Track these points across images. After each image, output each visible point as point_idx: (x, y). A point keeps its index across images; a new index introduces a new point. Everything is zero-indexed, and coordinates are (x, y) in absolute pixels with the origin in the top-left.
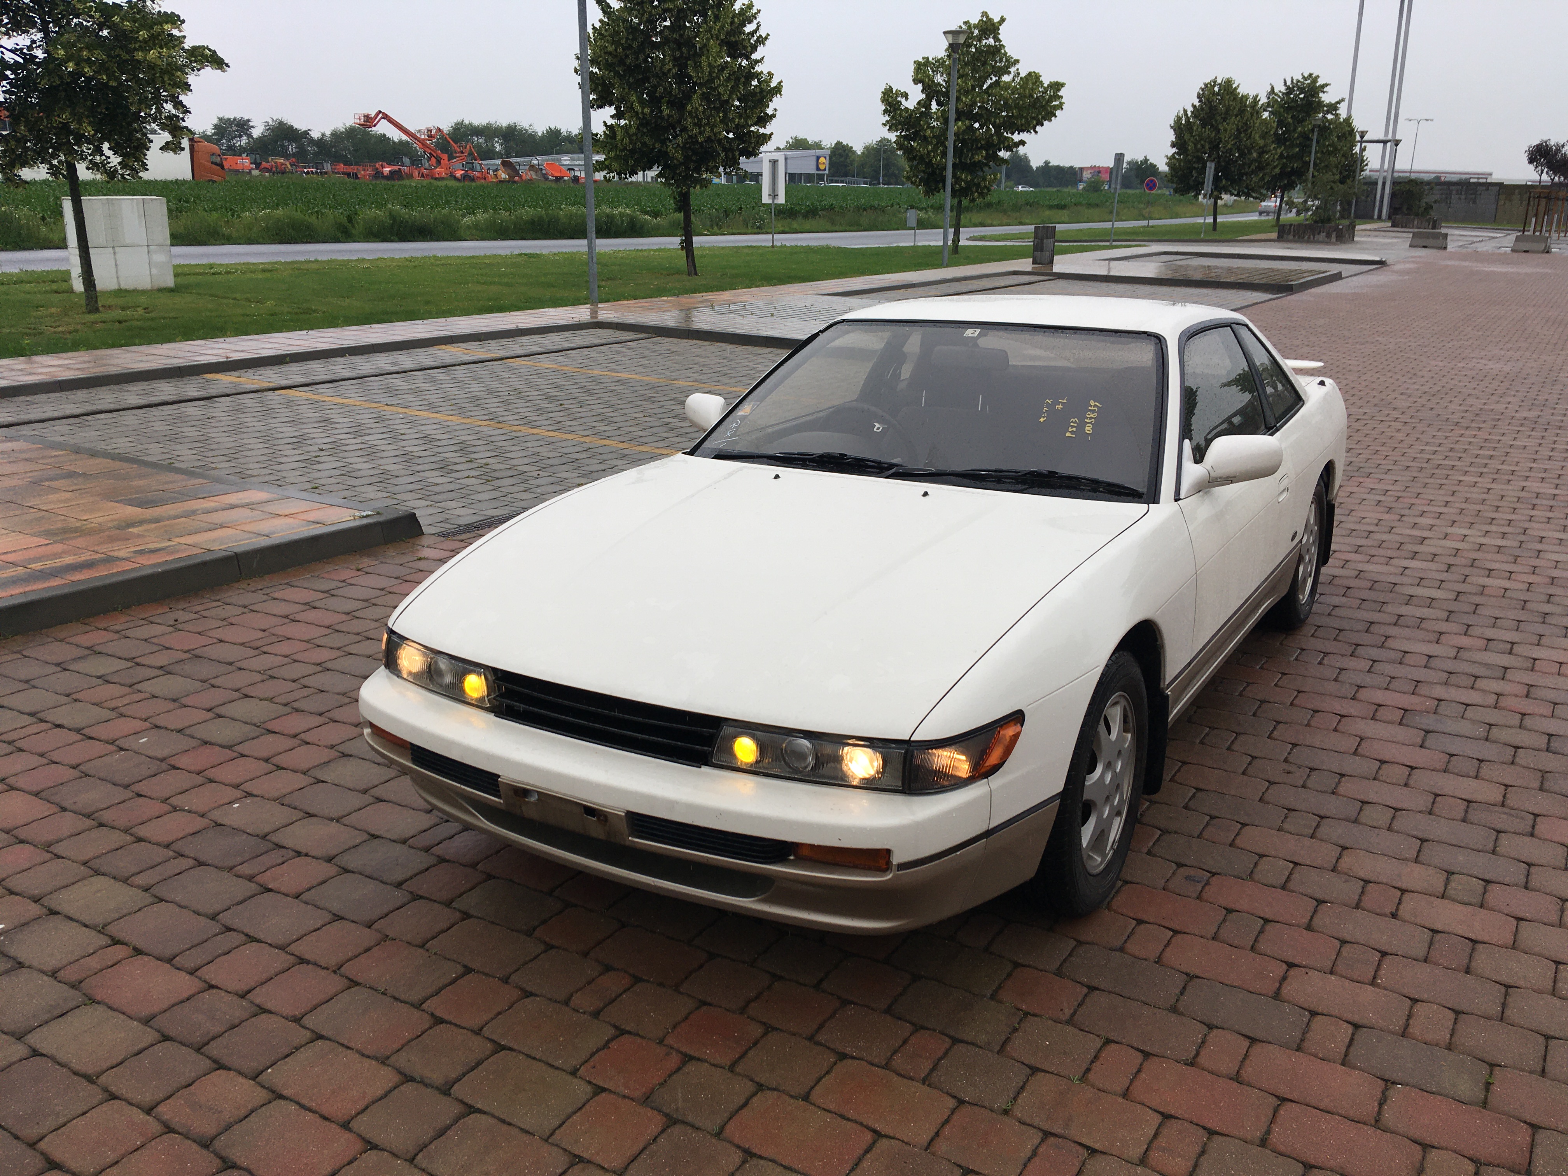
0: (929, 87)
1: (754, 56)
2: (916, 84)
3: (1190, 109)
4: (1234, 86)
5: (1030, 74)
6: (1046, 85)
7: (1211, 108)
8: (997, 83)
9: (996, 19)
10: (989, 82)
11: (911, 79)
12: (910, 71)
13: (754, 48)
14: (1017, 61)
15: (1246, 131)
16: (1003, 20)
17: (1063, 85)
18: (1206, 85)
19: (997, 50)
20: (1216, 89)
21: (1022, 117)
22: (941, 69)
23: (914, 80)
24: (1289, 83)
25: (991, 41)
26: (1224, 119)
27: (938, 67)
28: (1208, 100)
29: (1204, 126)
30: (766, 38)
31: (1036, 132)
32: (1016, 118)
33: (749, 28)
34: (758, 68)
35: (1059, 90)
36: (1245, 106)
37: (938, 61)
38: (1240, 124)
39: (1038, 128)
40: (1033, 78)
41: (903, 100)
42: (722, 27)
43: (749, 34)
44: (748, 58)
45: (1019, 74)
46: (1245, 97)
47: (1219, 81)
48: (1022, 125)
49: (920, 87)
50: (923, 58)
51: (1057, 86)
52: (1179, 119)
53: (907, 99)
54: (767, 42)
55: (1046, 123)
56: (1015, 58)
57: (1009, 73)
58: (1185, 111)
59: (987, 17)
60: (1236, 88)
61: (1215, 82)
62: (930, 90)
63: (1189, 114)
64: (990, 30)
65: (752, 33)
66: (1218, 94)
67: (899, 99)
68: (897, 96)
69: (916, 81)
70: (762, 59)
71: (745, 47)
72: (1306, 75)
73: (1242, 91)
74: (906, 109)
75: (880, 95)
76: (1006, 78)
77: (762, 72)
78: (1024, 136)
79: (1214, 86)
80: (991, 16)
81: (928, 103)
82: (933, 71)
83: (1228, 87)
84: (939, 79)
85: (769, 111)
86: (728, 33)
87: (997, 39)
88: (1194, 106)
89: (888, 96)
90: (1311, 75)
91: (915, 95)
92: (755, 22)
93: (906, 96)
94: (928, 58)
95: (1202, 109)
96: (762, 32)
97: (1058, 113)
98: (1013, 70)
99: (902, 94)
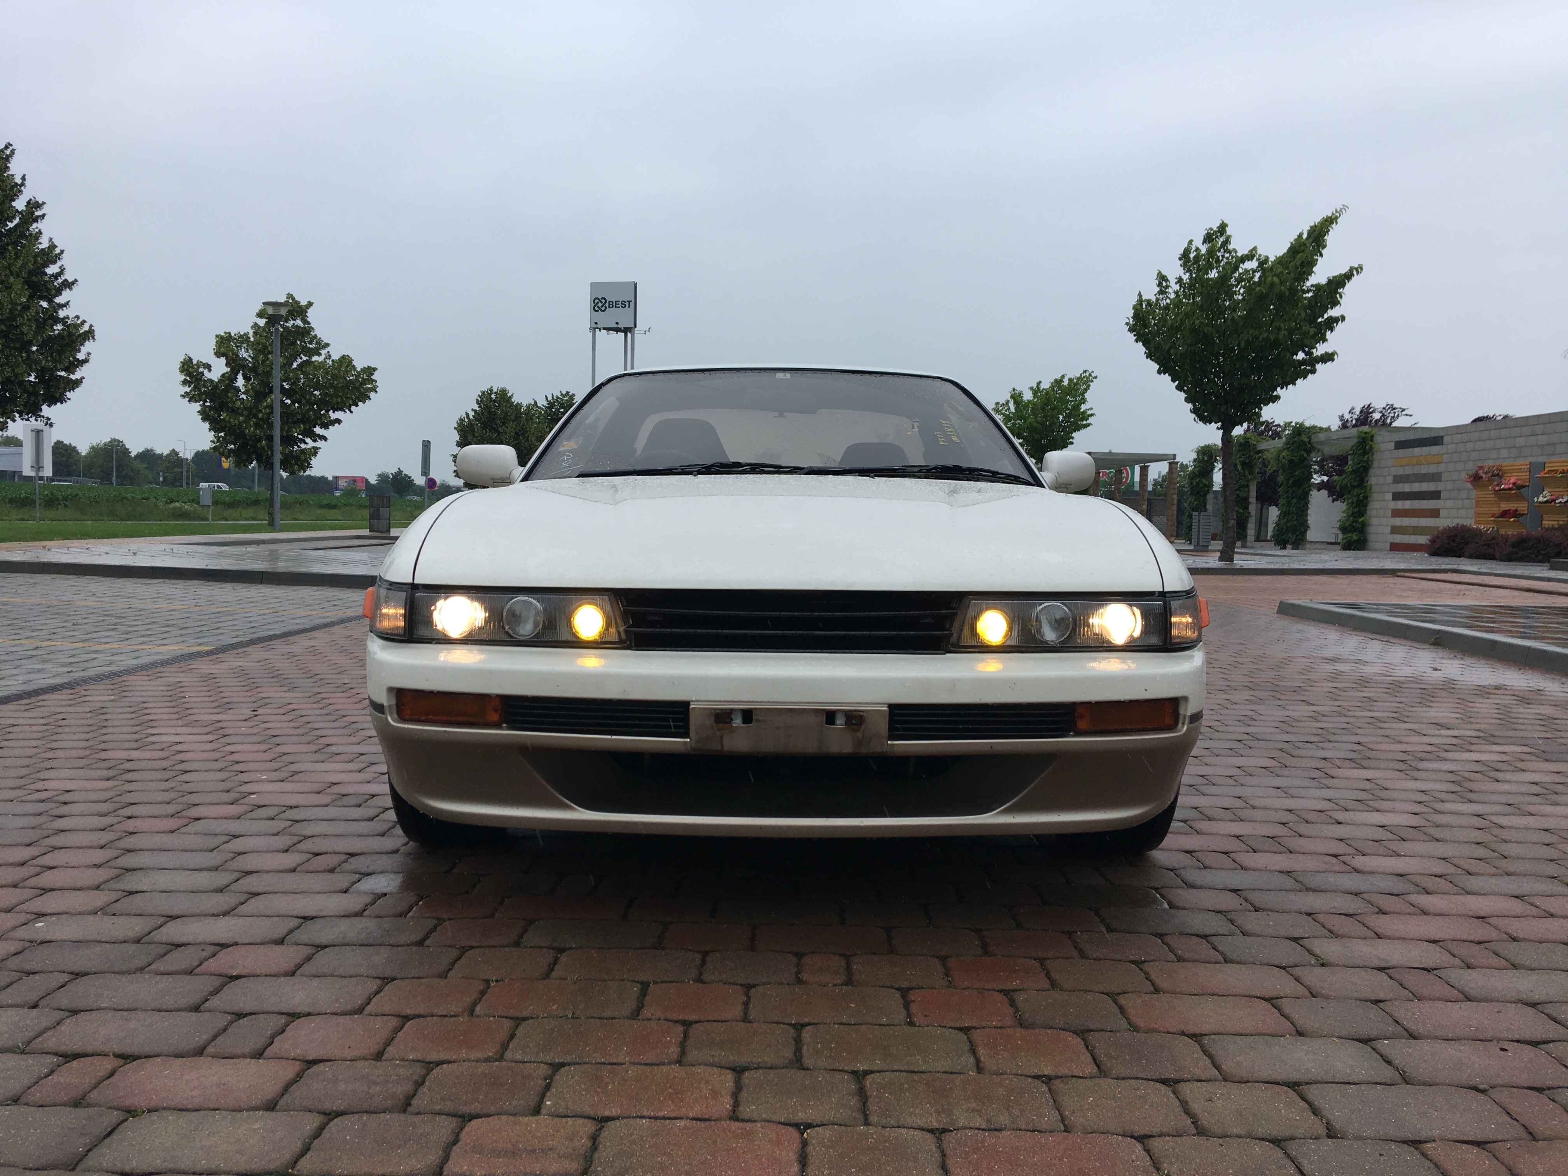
0: (234, 361)
1: (59, 300)
2: (219, 357)
3: (471, 414)
4: (509, 395)
5: (343, 357)
6: (359, 370)
7: (490, 412)
8: (308, 363)
9: (303, 303)
10: (299, 361)
11: (212, 352)
12: (212, 343)
13: (59, 292)
14: (327, 345)
15: (523, 434)
16: (310, 304)
17: (375, 369)
18: (483, 392)
19: (306, 332)
20: (493, 396)
21: (337, 396)
22: (245, 345)
23: (216, 354)
24: (550, 398)
25: (299, 322)
26: (504, 424)
27: (242, 343)
28: (486, 406)
29: (484, 428)
30: (73, 283)
31: (351, 412)
32: (331, 396)
33: (52, 270)
34: (62, 314)
35: (372, 374)
36: (521, 413)
37: (241, 336)
38: (518, 429)
39: (353, 408)
40: (346, 361)
41: (206, 372)
42: (24, 265)
43: (52, 275)
44: (50, 301)
45: (330, 356)
46: (519, 405)
47: (495, 390)
48: (338, 403)
49: (223, 360)
50: (225, 333)
51: (370, 371)
52: (462, 420)
53: (210, 370)
54: (75, 287)
55: (360, 404)
56: (325, 341)
57: (320, 354)
58: (467, 415)
59: (293, 299)
60: (511, 397)
61: (491, 391)
62: (235, 364)
63: (471, 417)
64: (297, 312)
65: (57, 276)
66: (495, 401)
67: (201, 370)
68: (199, 367)
69: (218, 354)
70: (68, 303)
71: (48, 290)
72: (564, 393)
73: (515, 400)
74: (211, 381)
75: (178, 365)
76: (315, 358)
77: (68, 317)
78: (338, 415)
79: (490, 394)
80: (297, 299)
81: (233, 376)
82: (237, 347)
83: (503, 396)
84: (243, 354)
85: (81, 356)
86: (31, 273)
87: (306, 322)
88: (475, 411)
89: (188, 366)
90: (568, 393)
91: (218, 369)
92: (59, 263)
93: (209, 367)
94: (229, 333)
95: (482, 413)
96: (69, 276)
97: (372, 395)
98: (323, 352)
99: (204, 365)
